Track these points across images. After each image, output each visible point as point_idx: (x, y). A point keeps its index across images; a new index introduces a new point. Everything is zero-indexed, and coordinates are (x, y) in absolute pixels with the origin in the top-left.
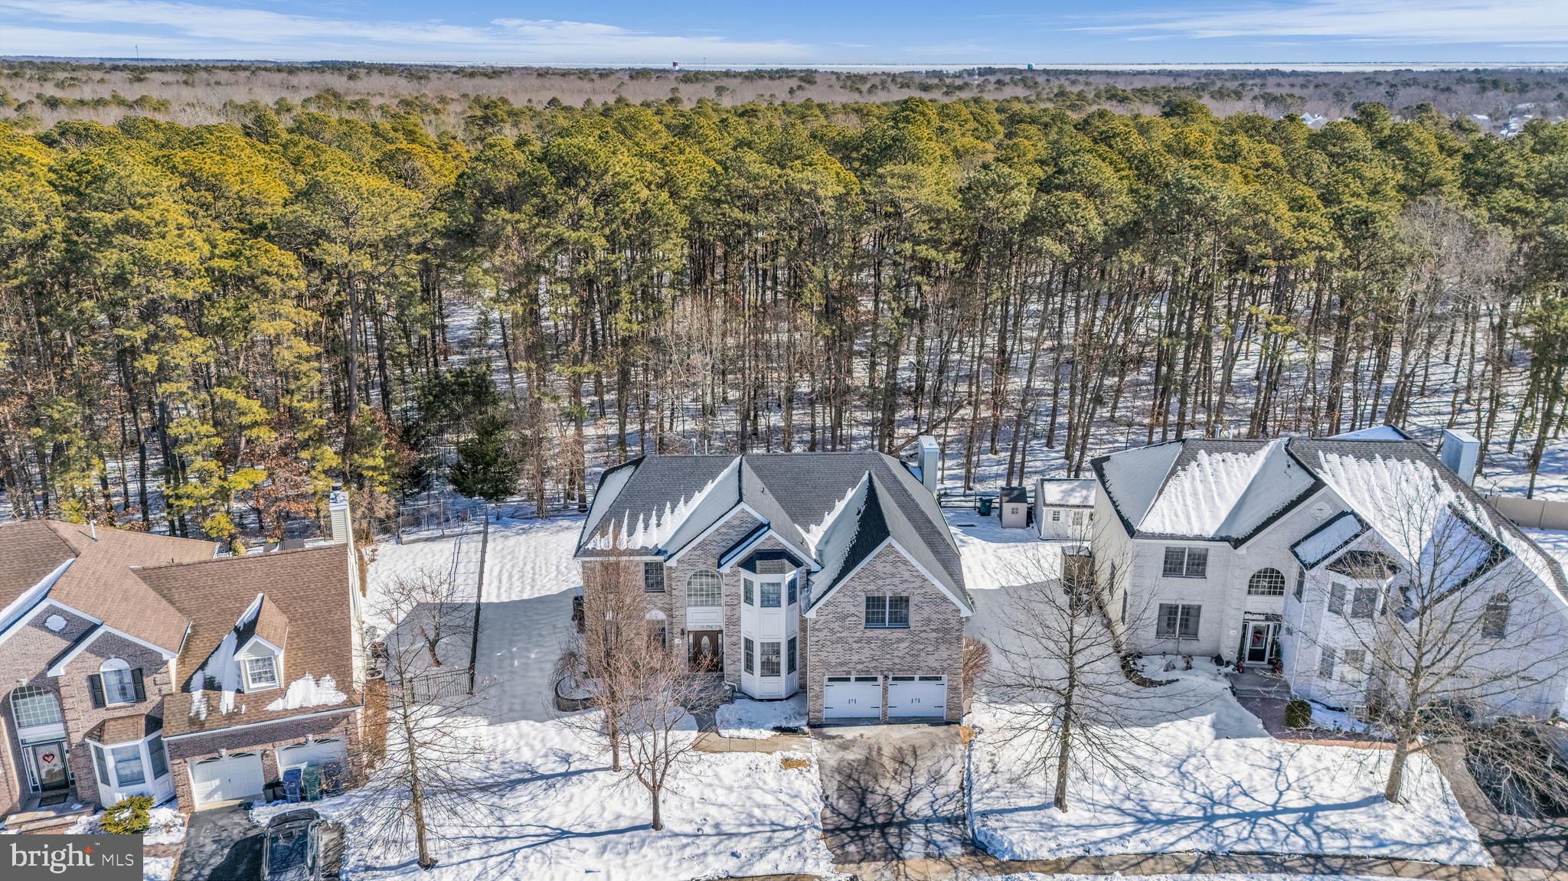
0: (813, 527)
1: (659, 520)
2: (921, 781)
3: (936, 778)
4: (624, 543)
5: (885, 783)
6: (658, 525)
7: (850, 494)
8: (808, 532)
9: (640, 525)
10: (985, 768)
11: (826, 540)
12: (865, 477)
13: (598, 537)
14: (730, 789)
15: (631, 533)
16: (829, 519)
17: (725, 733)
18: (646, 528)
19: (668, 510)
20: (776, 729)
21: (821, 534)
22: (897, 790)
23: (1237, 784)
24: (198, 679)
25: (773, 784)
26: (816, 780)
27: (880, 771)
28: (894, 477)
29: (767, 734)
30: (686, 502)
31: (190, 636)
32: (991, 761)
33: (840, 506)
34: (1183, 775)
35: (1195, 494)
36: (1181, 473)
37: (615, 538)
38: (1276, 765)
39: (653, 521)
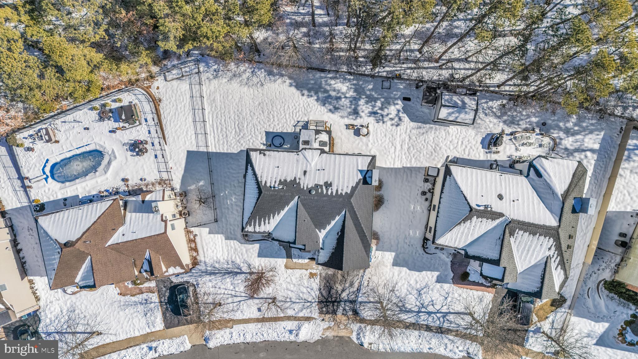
0: (322, 230)
1: (269, 221)
2: (347, 285)
3: (352, 285)
4: (257, 229)
5: (337, 285)
6: (269, 223)
7: (337, 218)
8: (320, 232)
9: (262, 223)
10: (366, 284)
11: (326, 237)
12: (343, 213)
13: (248, 226)
14: (294, 285)
15: (260, 226)
16: (328, 228)
17: (294, 260)
18: (265, 224)
19: (272, 217)
20: (309, 259)
21: (325, 234)
22: (340, 288)
23: (432, 301)
24: (142, 270)
25: (306, 284)
26: (318, 283)
27: (337, 280)
28: (355, 212)
29: (307, 261)
30: (278, 214)
31: (134, 262)
32: (368, 281)
33: (333, 223)
34: (420, 294)
35: (463, 233)
36: (462, 224)
37: (254, 228)
38: (446, 296)
39: (267, 221)
